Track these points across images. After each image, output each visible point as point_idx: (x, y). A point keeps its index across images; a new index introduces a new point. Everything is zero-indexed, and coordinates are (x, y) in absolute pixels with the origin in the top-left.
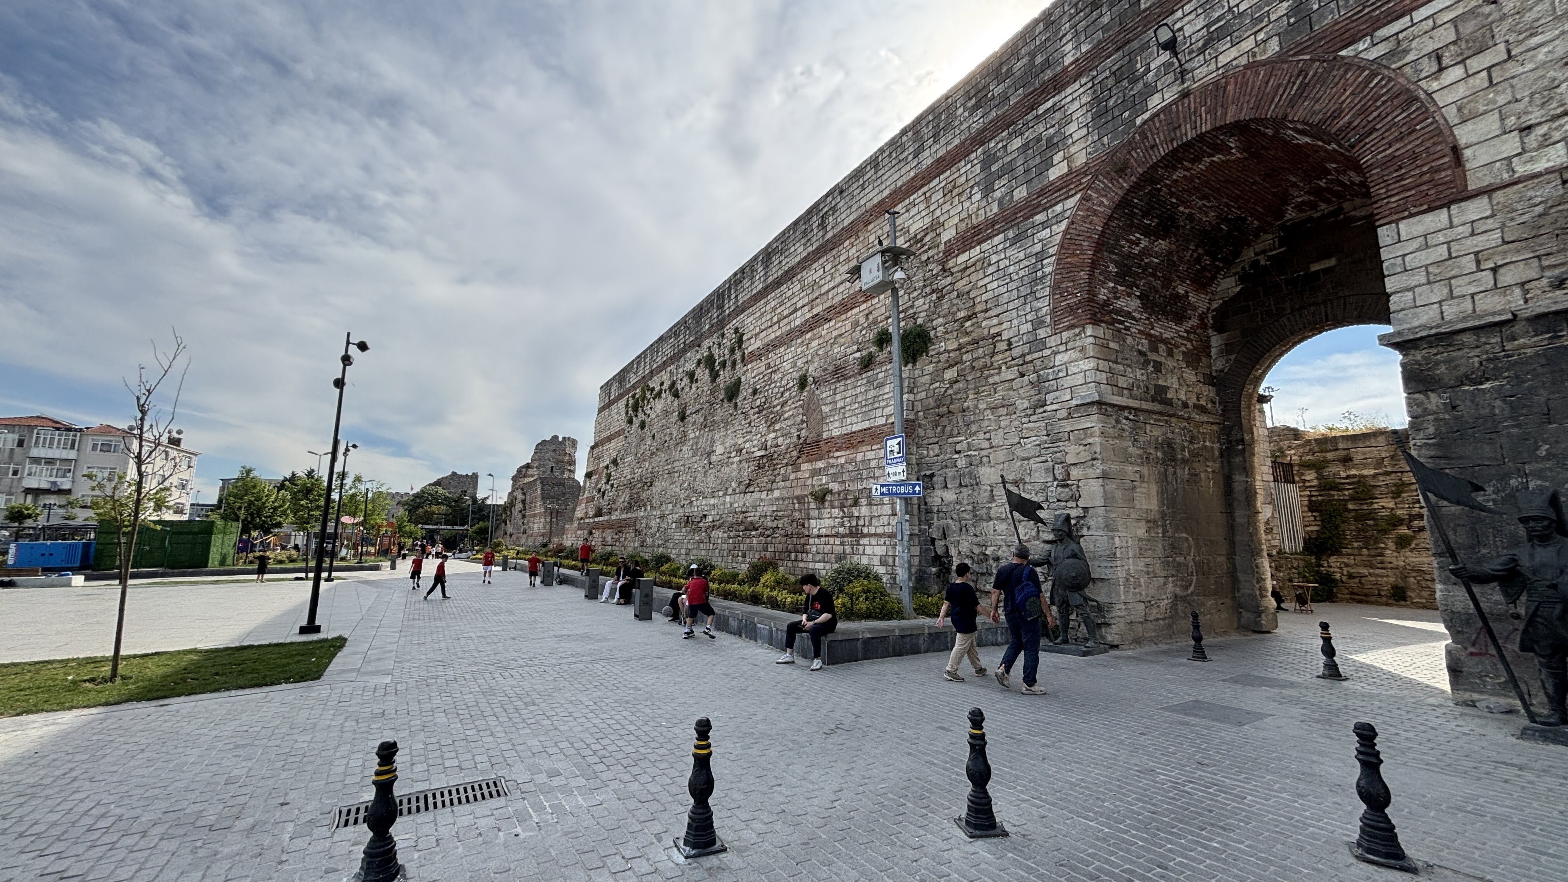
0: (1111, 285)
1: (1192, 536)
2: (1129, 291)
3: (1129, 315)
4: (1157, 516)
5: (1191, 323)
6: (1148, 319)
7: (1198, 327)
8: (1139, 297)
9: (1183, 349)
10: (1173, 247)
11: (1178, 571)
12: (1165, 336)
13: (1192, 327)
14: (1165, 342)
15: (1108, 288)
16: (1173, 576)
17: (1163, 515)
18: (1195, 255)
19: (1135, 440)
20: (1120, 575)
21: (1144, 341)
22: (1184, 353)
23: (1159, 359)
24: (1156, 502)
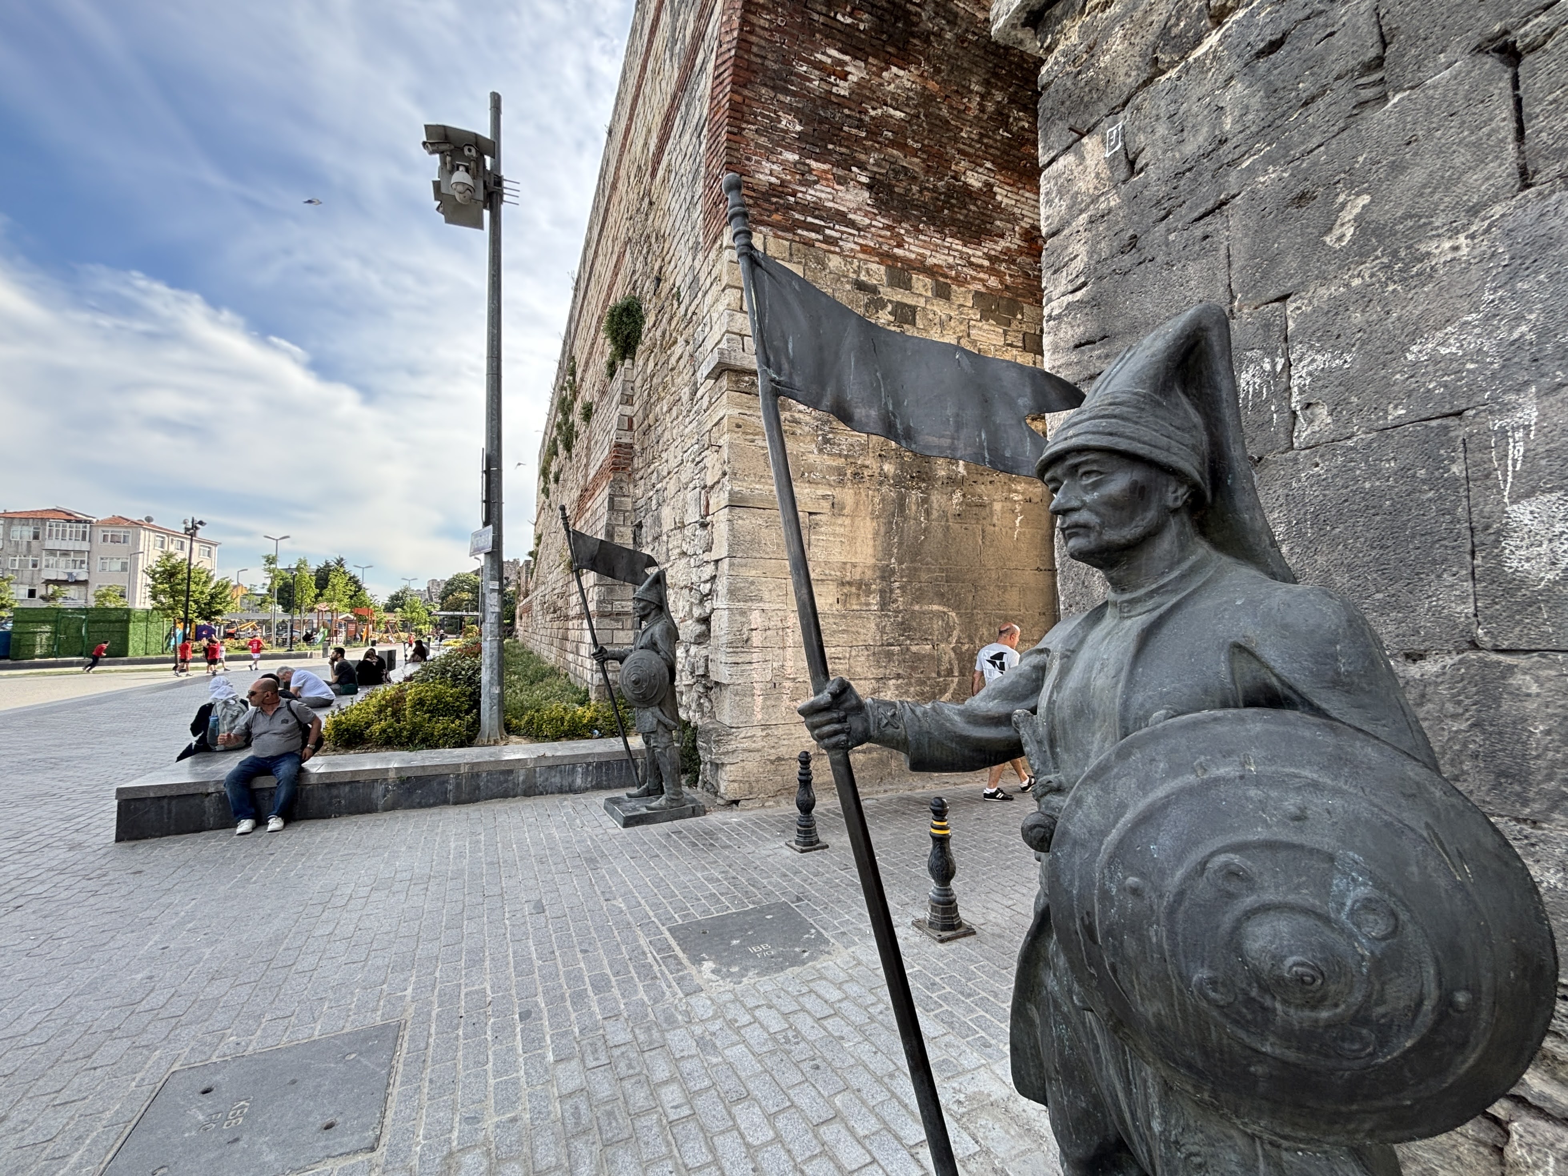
0: (792, 157)
1: (956, 608)
2: (840, 172)
3: (841, 218)
4: (869, 574)
5: (1002, 244)
6: (887, 227)
7: (1020, 251)
8: (869, 187)
9: (979, 287)
10: (932, 85)
11: (914, 669)
12: (930, 261)
13: (1007, 251)
14: (931, 271)
15: (782, 163)
16: (898, 676)
17: (886, 574)
18: (990, 107)
19: (826, 441)
20: (756, 677)
21: (874, 266)
22: (977, 294)
23: (910, 301)
24: (870, 551)
